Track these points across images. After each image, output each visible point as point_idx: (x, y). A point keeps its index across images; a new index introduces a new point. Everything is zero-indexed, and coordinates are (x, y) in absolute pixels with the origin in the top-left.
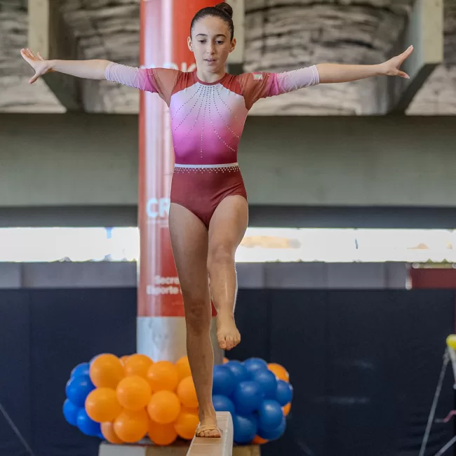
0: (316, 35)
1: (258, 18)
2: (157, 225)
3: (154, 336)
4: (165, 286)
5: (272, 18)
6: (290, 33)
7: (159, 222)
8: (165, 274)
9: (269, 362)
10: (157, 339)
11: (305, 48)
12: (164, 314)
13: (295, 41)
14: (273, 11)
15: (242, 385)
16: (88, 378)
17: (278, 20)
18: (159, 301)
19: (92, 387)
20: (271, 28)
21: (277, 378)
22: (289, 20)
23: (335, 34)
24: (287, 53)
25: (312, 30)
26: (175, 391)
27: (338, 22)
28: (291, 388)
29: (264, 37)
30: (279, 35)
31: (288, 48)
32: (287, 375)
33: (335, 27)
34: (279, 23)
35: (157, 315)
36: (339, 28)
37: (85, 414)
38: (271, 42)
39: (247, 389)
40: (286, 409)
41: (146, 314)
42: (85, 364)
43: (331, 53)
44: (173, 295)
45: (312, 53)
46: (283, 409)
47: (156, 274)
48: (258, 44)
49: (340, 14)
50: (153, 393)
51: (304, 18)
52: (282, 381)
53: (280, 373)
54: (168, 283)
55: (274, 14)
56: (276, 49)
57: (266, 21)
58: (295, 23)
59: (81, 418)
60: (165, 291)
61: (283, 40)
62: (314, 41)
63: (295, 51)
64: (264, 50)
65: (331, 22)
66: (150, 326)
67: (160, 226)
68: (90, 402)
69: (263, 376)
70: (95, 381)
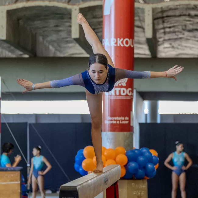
0: (184, 27)
1: (160, 21)
2: (109, 98)
3: (107, 139)
4: (111, 120)
5: (166, 21)
6: (174, 26)
7: (109, 97)
8: (111, 116)
9: (150, 149)
10: (108, 140)
11: (181, 32)
12: (111, 131)
13: (177, 30)
14: (165, 18)
15: (139, 157)
16: (83, 155)
17: (168, 22)
18: (109, 126)
19: (84, 158)
20: (166, 25)
21: (153, 155)
22: (173, 22)
23: (191, 27)
24: (174, 34)
25: (182, 26)
26: (115, 160)
27: (191, 22)
28: (158, 159)
29: (164, 28)
30: (170, 27)
31: (174, 32)
32: (157, 154)
33: (191, 24)
34: (169, 23)
35: (108, 131)
36: (192, 24)
37: (82, 168)
38: (167, 30)
39: (141, 159)
40: (156, 167)
41: (105, 131)
42: (82, 149)
43: (191, 34)
44: (114, 124)
45: (184, 34)
46: (155, 166)
47: (108, 116)
48: (162, 31)
49: (191, 19)
50: (106, 160)
51: (178, 21)
52: (155, 156)
53: (154, 153)
54: (112, 119)
55: (166, 20)
56: (170, 32)
57: (163, 22)
58: (175, 23)
59: (81, 169)
60: (111, 122)
61: (172, 29)
62: (184, 30)
63: (177, 34)
64: (165, 33)
65: (188, 23)
66: (106, 135)
67: (110, 99)
68: (84, 164)
69: (147, 154)
70: (85, 156)
